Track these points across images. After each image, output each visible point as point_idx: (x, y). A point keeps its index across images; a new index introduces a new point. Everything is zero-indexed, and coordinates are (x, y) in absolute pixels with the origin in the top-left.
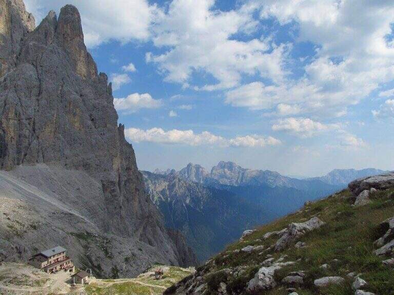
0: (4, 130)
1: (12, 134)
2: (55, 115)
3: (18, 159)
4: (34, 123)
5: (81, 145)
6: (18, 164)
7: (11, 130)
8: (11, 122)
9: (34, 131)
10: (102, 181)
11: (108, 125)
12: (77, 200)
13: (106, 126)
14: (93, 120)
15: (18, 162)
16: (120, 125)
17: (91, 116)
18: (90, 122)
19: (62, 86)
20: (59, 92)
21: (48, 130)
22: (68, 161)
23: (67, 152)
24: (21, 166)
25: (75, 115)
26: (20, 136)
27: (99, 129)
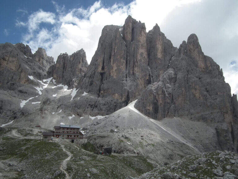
0: (157, 100)
1: (161, 102)
2: (184, 91)
3: (164, 115)
4: (172, 96)
5: (200, 106)
6: (165, 117)
7: (161, 99)
8: (160, 96)
9: (173, 100)
10: (216, 129)
11: (218, 93)
12: (195, 138)
13: (217, 94)
14: (208, 91)
15: (164, 116)
16: (234, 94)
17: (206, 89)
18: (205, 93)
19: (188, 75)
20: (186, 78)
21: (180, 99)
22: (193, 116)
23: (192, 111)
24: (166, 118)
25: (196, 89)
26: (165, 103)
27: (213, 96)
